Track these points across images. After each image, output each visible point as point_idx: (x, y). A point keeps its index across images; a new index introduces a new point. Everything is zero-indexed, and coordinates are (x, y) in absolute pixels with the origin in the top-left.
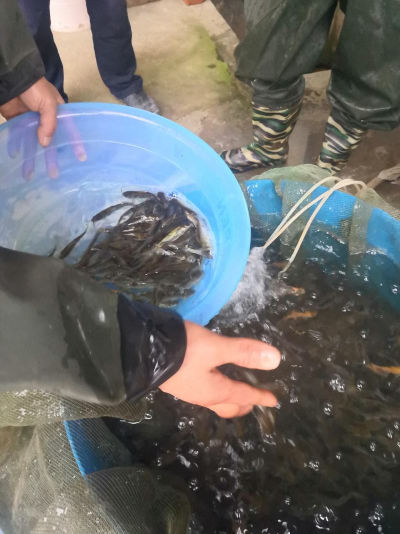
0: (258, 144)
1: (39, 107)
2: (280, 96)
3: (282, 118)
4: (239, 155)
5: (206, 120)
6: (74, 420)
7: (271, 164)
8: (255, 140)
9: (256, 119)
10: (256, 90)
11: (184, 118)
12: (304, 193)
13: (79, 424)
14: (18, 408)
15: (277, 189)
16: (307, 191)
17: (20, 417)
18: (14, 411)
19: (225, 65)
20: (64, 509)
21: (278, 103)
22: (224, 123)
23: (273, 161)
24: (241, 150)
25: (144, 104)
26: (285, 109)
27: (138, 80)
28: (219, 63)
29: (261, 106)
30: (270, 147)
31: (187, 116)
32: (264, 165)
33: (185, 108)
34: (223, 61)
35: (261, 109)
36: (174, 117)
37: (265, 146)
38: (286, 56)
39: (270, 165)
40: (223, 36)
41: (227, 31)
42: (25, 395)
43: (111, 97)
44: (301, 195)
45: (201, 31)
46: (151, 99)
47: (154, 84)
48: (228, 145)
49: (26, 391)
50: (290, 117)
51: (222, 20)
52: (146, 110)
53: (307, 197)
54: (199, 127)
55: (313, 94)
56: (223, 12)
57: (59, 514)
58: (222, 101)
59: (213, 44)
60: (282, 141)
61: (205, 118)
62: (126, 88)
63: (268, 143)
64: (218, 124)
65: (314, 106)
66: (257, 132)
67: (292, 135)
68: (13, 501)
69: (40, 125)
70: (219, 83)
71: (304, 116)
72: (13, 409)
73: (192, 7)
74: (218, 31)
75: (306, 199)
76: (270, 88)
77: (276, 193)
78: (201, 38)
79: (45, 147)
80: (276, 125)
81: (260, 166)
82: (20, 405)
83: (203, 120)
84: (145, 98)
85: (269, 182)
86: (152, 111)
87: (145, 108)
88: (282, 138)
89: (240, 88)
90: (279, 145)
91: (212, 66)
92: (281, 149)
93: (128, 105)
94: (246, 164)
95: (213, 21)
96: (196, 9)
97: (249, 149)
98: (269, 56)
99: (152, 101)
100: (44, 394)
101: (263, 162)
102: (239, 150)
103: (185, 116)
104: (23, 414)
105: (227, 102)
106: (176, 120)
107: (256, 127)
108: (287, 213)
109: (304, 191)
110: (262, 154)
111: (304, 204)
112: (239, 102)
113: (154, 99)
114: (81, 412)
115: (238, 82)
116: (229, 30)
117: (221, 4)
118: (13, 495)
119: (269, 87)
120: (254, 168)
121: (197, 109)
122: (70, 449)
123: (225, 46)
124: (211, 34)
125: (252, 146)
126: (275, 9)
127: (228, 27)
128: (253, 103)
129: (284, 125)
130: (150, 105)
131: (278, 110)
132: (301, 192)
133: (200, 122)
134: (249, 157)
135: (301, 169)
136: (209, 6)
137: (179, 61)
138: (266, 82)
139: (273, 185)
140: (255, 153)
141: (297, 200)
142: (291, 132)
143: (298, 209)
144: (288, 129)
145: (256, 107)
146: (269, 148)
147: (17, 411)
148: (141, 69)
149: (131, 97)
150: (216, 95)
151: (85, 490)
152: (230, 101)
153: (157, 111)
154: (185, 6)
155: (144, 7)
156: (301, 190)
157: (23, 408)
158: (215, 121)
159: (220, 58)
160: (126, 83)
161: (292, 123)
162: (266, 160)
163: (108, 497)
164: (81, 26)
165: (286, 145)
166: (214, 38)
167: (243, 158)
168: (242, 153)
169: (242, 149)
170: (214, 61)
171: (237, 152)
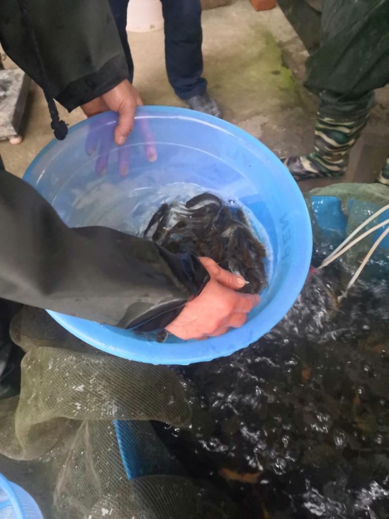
0: (318, 154)
1: (119, 107)
2: (348, 108)
3: (347, 131)
4: (297, 164)
5: (266, 126)
6: (125, 420)
7: (329, 175)
8: (315, 150)
9: (319, 130)
10: (323, 101)
11: (244, 122)
12: (372, 214)
13: (129, 424)
14: (74, 402)
15: (344, 207)
16: (375, 211)
17: (75, 411)
18: (70, 404)
19: (289, 72)
20: (110, 510)
21: (346, 115)
22: (284, 130)
23: (331, 172)
24: (299, 159)
25: (206, 107)
26: (351, 121)
27: (203, 82)
28: (283, 70)
29: (327, 117)
30: (329, 158)
31: (247, 121)
32: (322, 176)
33: (246, 112)
34: (287, 67)
35: (326, 119)
36: (234, 121)
37: (325, 157)
38: (361, 69)
39: (327, 176)
40: (289, 42)
41: (294, 39)
42: (82, 390)
43: (175, 99)
44: (368, 216)
45: (268, 37)
46: (213, 101)
47: (218, 87)
48: (286, 152)
49: (83, 386)
50: (354, 130)
51: (289, 27)
52: (207, 113)
53: (375, 219)
54: (259, 133)
55: (377, 107)
56: (291, 19)
57: (104, 514)
58: (284, 108)
59: (279, 50)
60: (343, 153)
61: (265, 124)
62: (189, 90)
63: (328, 154)
64: (278, 130)
66: (318, 143)
68: (55, 486)
69: (117, 125)
70: (282, 89)
71: (369, 129)
72: (68, 402)
73: (261, 13)
74: (285, 38)
75: (372, 221)
76: (339, 101)
77: (341, 212)
78: (267, 43)
79: (119, 146)
80: (340, 137)
81: (317, 176)
82: (75, 399)
83: (263, 126)
84: (208, 100)
85: (334, 199)
86: (213, 114)
87: (206, 111)
88: (344, 150)
89: (303, 96)
90: (340, 157)
91: (276, 73)
92: (341, 161)
93: (192, 108)
94: (303, 173)
95: (281, 27)
96: (264, 15)
97: (309, 158)
99: (214, 104)
100: (100, 391)
101: (321, 172)
102: (297, 159)
103: (245, 120)
104: (79, 408)
105: (289, 109)
106: (236, 124)
107: (319, 137)
108: (351, 233)
109: (372, 212)
110: (321, 165)
111: (371, 225)
112: (300, 110)
113: (216, 101)
114: (132, 414)
115: (302, 90)
116: (296, 37)
117: (290, 10)
119: (338, 99)
121: (258, 114)
122: (119, 450)
123: (291, 53)
124: (277, 41)
125: (311, 155)
127: (295, 34)
128: (318, 113)
129: (347, 137)
130: (212, 107)
132: (368, 213)
133: (259, 128)
134: (307, 166)
135: (370, 188)
136: (278, 12)
137: (245, 65)
139: (339, 204)
140: (314, 163)
141: (364, 221)
142: (353, 144)
143: (364, 230)
144: (351, 142)
145: (321, 118)
146: (329, 160)
147: (74, 405)
148: (207, 72)
149: (194, 100)
150: (276, 101)
151: (130, 494)
152: (292, 108)
153: (218, 114)
154: (254, 12)
155: (214, 10)
156: (369, 211)
157: (79, 402)
158: (275, 127)
159: (285, 65)
160: (190, 85)
161: (356, 136)
162: (324, 170)
163: (152, 505)
164: (152, 27)
165: (346, 157)
166: (280, 45)
167: (301, 167)
168: (300, 161)
169: (301, 158)
170: (279, 67)
171: (295, 161)
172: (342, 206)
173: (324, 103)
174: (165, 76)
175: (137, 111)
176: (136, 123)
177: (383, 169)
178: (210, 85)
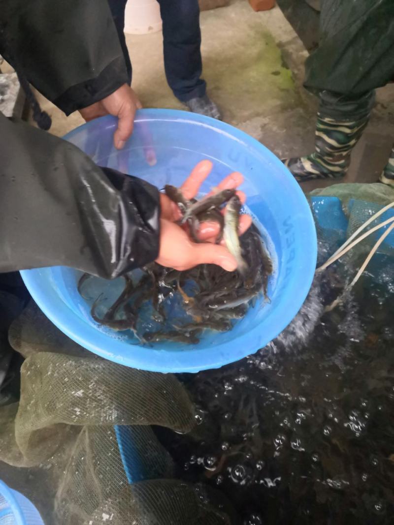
0: (319, 155)
1: (119, 111)
2: (349, 108)
3: (348, 131)
4: (298, 165)
5: (267, 127)
6: (125, 424)
7: (331, 176)
8: (317, 151)
9: (319, 130)
10: (323, 101)
11: (244, 124)
12: (373, 214)
13: (129, 429)
14: (73, 407)
15: (345, 207)
16: (377, 211)
17: (74, 416)
18: (69, 409)
19: (289, 72)
20: (110, 515)
21: (346, 115)
22: (285, 131)
23: (332, 172)
24: (300, 160)
25: (206, 108)
26: (351, 122)
27: (202, 83)
28: (283, 71)
29: (327, 117)
30: (331, 158)
31: (248, 122)
32: (323, 176)
33: (246, 113)
34: (287, 68)
35: (327, 120)
36: (234, 122)
37: (326, 158)
39: (329, 177)
40: (289, 43)
41: (294, 38)
42: (81, 395)
43: (174, 101)
44: (370, 216)
45: (267, 37)
46: (213, 103)
47: (217, 88)
48: (287, 153)
49: (82, 391)
50: (356, 130)
51: (289, 27)
52: (207, 115)
53: (376, 219)
54: (259, 132)
55: (379, 107)
56: (290, 19)
57: (104, 519)
58: (284, 109)
59: (279, 51)
60: (344, 154)
61: (265, 125)
62: (189, 92)
63: (329, 155)
64: (278, 131)
65: (379, 119)
66: (319, 143)
67: (355, 148)
68: (55, 493)
69: (117, 128)
70: (283, 90)
71: (370, 129)
72: (68, 408)
73: (261, 13)
74: (285, 38)
75: (374, 221)
76: (339, 100)
77: (342, 212)
78: (267, 44)
79: (118, 150)
80: (341, 137)
81: (318, 177)
82: (74, 404)
83: (263, 127)
84: (208, 102)
85: (335, 199)
87: (206, 113)
88: (345, 151)
89: (303, 96)
90: (341, 157)
91: (276, 73)
92: (342, 162)
93: (191, 110)
94: (304, 174)
95: (280, 28)
96: (264, 15)
97: (310, 159)
98: (342, 68)
99: (214, 105)
100: (99, 396)
101: (323, 173)
102: (298, 160)
103: (245, 122)
104: (78, 413)
105: (289, 110)
106: (236, 125)
107: (319, 138)
108: (352, 233)
109: (373, 212)
110: (322, 165)
111: (372, 225)
112: (301, 111)
113: (215, 103)
114: (132, 418)
115: (302, 90)
116: (296, 37)
117: (290, 10)
118: (56, 487)
119: (337, 100)
120: (312, 178)
121: (258, 115)
122: (119, 454)
123: (291, 53)
124: (277, 41)
125: (312, 156)
126: (355, 21)
127: (295, 34)
128: (319, 114)
129: (348, 137)
130: (211, 109)
131: (344, 122)
132: (370, 213)
133: (260, 129)
134: (308, 166)
135: (371, 188)
136: (277, 12)
137: (244, 67)
138: (335, 94)
139: (340, 204)
140: (315, 164)
141: (365, 221)
142: (354, 145)
143: (365, 230)
144: (353, 142)
145: (321, 118)
146: (331, 160)
147: (73, 410)
148: (206, 73)
149: (194, 101)
150: (278, 102)
151: (131, 498)
152: (292, 108)
153: (218, 115)
154: (253, 13)
155: (212, 12)
156: (370, 211)
157: (78, 408)
158: (275, 128)
159: (285, 65)
162: (325, 171)
163: (154, 509)
164: (150, 28)
165: (348, 157)
166: (280, 45)
167: (302, 168)
168: (301, 162)
169: (302, 159)
170: (279, 68)
171: (296, 162)
172: (343, 206)
173: (324, 103)
174: (164, 78)
175: (136, 115)
176: (135, 126)
177: (385, 169)
178: (209, 87)
